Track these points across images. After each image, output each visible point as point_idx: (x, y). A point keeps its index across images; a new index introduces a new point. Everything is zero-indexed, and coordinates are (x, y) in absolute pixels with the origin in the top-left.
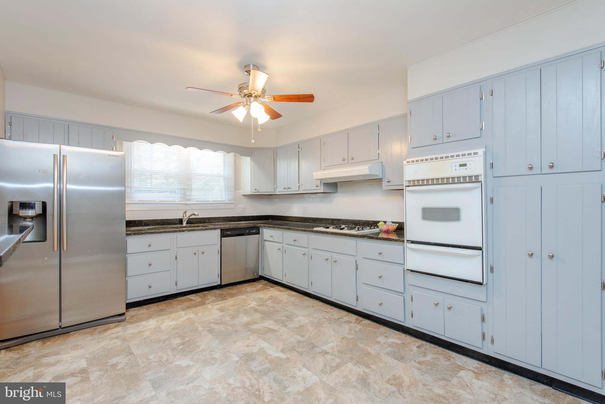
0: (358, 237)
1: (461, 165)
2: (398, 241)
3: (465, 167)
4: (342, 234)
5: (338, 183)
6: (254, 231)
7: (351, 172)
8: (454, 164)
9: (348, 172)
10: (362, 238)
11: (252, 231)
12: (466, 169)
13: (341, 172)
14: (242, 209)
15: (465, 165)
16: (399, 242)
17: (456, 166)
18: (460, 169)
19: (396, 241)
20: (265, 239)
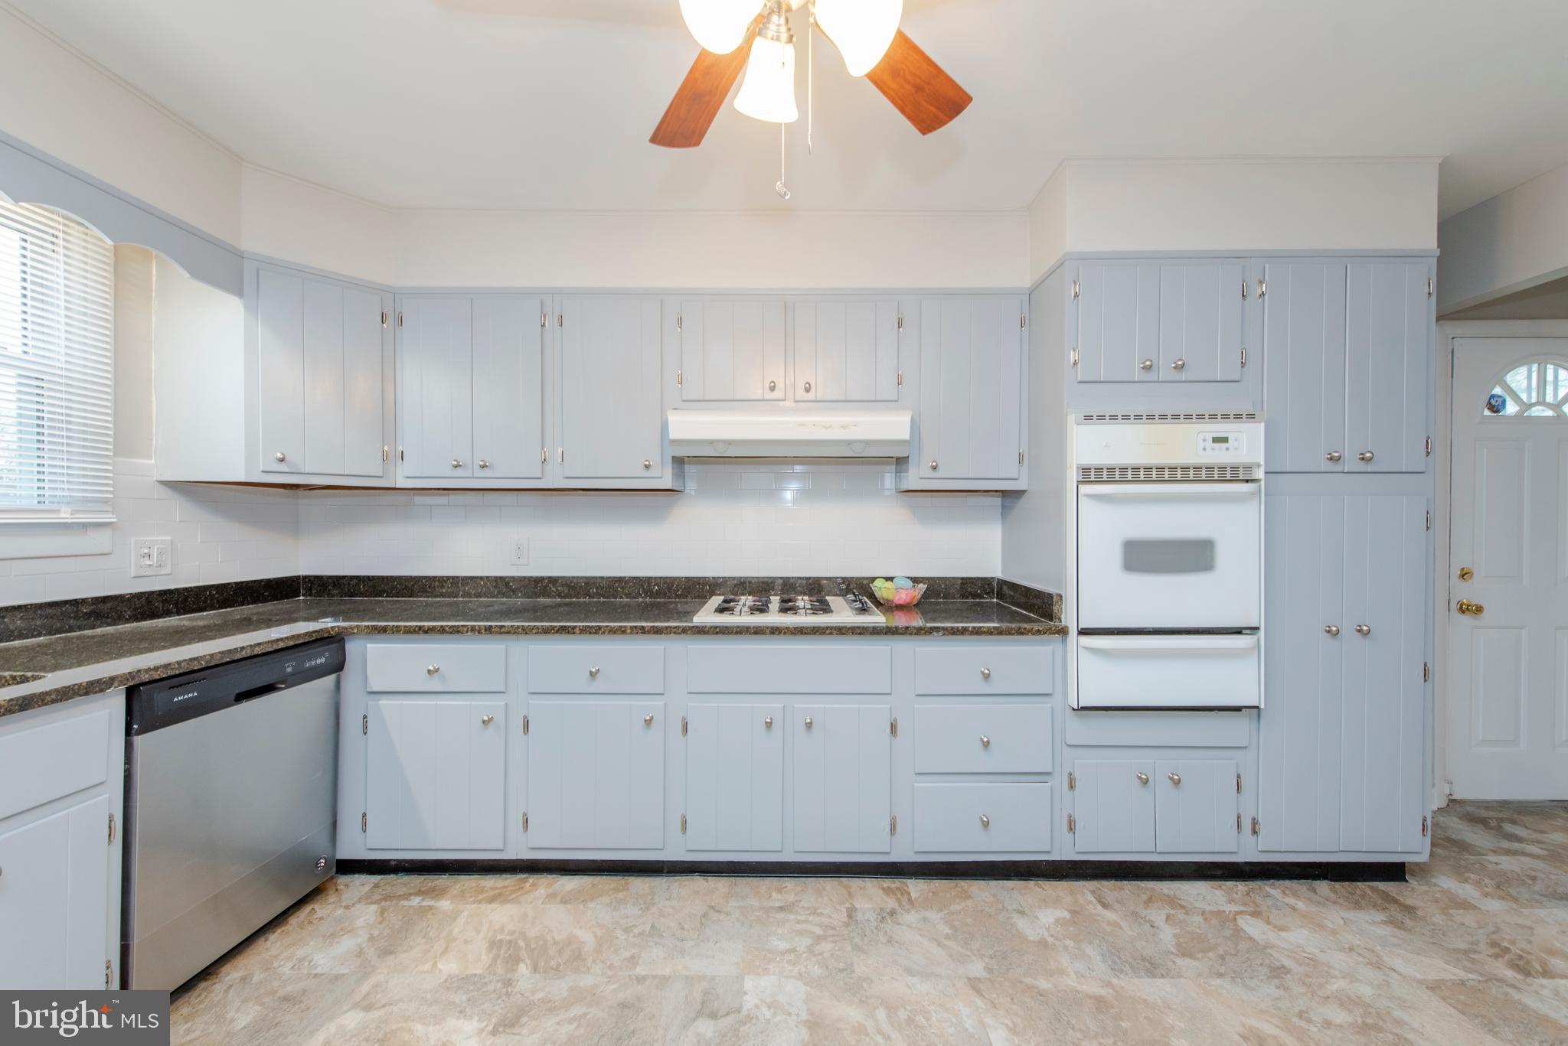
0: (911, 634)
1: (1216, 440)
2: (1045, 633)
3: (1224, 445)
4: (843, 631)
5: (686, 459)
6: (323, 660)
7: (842, 427)
8: (1201, 436)
9: (830, 427)
10: (925, 634)
11: (313, 663)
12: (1227, 449)
13: (802, 425)
14: (160, 553)
15: (1225, 440)
16: (1050, 634)
17: (1204, 440)
18: (1213, 449)
19: (1040, 634)
20: (375, 689)
